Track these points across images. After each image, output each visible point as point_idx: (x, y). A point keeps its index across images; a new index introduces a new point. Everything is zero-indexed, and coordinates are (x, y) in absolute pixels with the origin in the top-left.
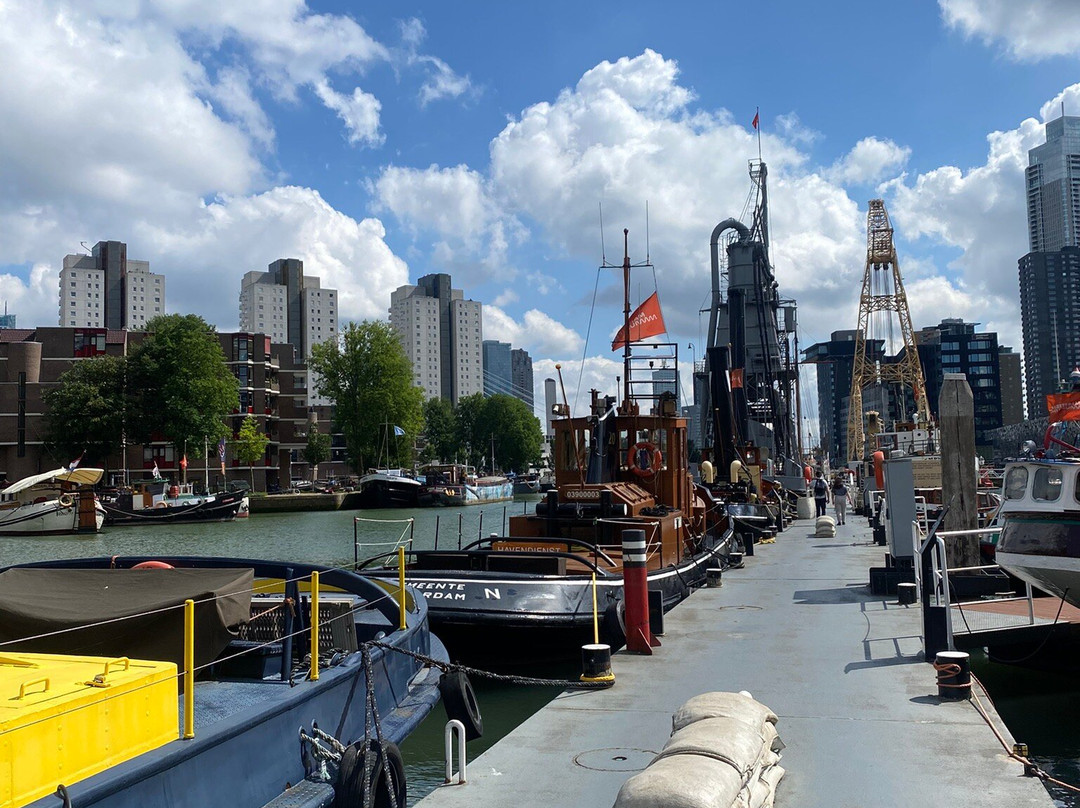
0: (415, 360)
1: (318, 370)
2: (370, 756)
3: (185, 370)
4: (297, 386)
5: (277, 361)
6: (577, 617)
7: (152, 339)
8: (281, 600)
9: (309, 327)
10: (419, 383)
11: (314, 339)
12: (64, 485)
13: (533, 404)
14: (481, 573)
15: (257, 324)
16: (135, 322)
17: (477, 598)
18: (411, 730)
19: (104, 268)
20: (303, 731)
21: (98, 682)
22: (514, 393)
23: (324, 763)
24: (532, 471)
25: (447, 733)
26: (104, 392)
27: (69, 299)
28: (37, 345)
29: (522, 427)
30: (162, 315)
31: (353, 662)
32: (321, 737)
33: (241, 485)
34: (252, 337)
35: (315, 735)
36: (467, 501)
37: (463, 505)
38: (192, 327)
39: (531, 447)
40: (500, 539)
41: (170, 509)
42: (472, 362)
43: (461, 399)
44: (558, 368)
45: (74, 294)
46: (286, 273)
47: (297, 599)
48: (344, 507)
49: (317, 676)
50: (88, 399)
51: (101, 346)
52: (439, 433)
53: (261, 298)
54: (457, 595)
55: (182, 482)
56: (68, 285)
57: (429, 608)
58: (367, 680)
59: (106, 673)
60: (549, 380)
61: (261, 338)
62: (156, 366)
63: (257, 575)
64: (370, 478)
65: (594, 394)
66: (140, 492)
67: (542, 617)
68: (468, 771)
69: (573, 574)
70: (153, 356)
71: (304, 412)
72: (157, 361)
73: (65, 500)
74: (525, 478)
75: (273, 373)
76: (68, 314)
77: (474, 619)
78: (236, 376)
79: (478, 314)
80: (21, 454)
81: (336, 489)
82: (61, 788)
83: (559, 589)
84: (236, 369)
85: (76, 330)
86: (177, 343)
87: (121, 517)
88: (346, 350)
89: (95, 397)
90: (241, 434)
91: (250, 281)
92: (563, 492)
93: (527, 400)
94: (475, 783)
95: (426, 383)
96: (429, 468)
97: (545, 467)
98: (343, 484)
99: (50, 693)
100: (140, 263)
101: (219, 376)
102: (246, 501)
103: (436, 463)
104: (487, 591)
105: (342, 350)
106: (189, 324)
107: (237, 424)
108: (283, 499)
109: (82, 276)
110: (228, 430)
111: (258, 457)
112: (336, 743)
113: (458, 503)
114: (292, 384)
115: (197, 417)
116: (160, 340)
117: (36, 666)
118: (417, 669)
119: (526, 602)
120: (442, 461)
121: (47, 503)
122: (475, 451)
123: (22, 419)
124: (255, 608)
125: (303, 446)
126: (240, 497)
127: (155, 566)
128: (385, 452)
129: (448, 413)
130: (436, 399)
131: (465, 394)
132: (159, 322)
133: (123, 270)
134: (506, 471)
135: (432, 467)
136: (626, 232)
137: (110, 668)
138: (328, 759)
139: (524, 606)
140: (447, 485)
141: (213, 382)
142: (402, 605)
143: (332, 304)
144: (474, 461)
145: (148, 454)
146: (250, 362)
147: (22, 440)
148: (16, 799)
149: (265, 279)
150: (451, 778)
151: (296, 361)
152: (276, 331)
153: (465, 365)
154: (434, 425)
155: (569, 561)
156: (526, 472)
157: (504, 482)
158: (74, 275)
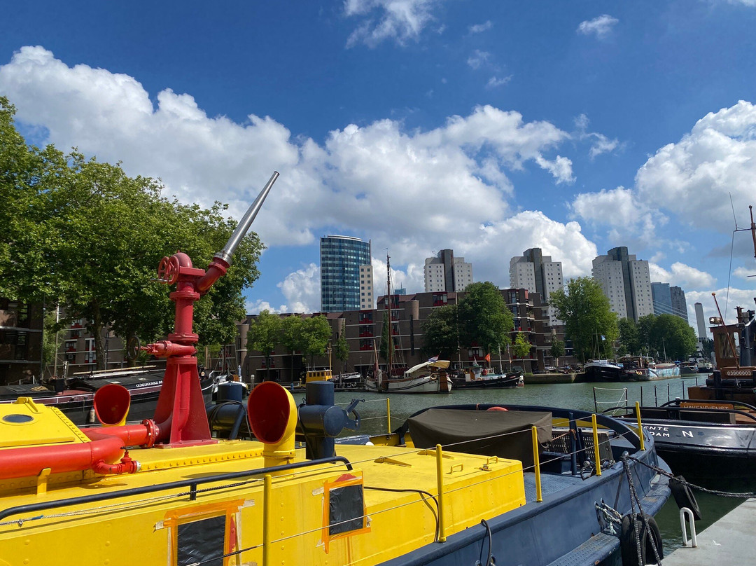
0: (610, 297)
1: (555, 306)
2: (638, 524)
3: (485, 309)
4: (544, 315)
5: (532, 302)
6: (749, 451)
7: (468, 295)
8: (568, 430)
9: (547, 283)
10: (613, 310)
11: (549, 290)
12: (433, 369)
13: (687, 318)
14: (678, 421)
15: (519, 282)
16: (460, 287)
17: (677, 436)
18: (658, 510)
19: (444, 263)
20: (597, 504)
21: (485, 468)
22: (674, 313)
23: (611, 524)
24: (692, 359)
25: (681, 516)
26: (448, 323)
27: (429, 279)
28: (417, 302)
29: (682, 333)
30: (471, 283)
31: (619, 467)
32: (607, 508)
33: (519, 369)
34: (518, 290)
35: (604, 507)
36: (650, 378)
37: (648, 380)
38: (488, 288)
39: (689, 345)
40: (682, 401)
41: (484, 381)
42: (645, 295)
43: (640, 318)
44: (713, 295)
45: (431, 276)
46: (533, 255)
47: (576, 429)
48: (576, 381)
49: (600, 473)
50: (441, 327)
51: (445, 301)
52: (628, 338)
53: (521, 270)
54: (664, 434)
55: (488, 368)
56: (428, 272)
57: (655, 442)
58: (628, 478)
59: (488, 464)
60: (697, 303)
61: (523, 291)
62: (471, 308)
63: (553, 416)
64: (590, 365)
65: (739, 309)
66: (468, 373)
67: (724, 450)
68: (698, 539)
69: (741, 424)
70: (469, 303)
71: (549, 329)
72: (472, 306)
73: (433, 376)
74: (687, 364)
75: (530, 309)
76: (429, 286)
77: (677, 449)
78: (511, 311)
79: (647, 267)
80: (413, 354)
81: (570, 371)
82: (483, 521)
83: (733, 433)
84: (511, 308)
85: (434, 293)
86: (481, 297)
87: (460, 385)
88: (570, 294)
89: (444, 326)
90: (516, 342)
91: (515, 262)
92: (724, 372)
93: (683, 316)
94: (704, 548)
95: (618, 310)
96: (625, 359)
97: (700, 357)
98: (574, 368)
99: (464, 472)
100: (459, 258)
101: (502, 311)
102: (522, 378)
103: (628, 356)
104: (684, 432)
105: (567, 294)
106: (487, 286)
107: (514, 337)
108: (541, 377)
109: (434, 267)
110: (509, 340)
111: (526, 354)
112: (617, 513)
113: (645, 379)
114: (540, 314)
115: (493, 334)
116: (472, 295)
117: (453, 458)
118: (654, 475)
119: (711, 440)
120: (632, 355)
121: (425, 378)
122: (652, 348)
123: (412, 337)
124: (554, 434)
125: (550, 348)
126: (519, 375)
127: (500, 409)
128: (597, 350)
129: (633, 327)
130: (624, 319)
131: (642, 315)
132: (471, 286)
133: (452, 263)
134: (673, 360)
135: (626, 358)
136: (750, 207)
137: (490, 461)
138: (614, 522)
139: (711, 443)
140: (636, 368)
141: (500, 316)
142: (641, 438)
143: (559, 270)
144: (652, 354)
145: (470, 353)
146: (518, 304)
147: (413, 347)
148: (455, 525)
149: (521, 260)
150: (687, 543)
151: (542, 302)
152: (531, 287)
153: (641, 298)
154: (625, 333)
155: (737, 415)
156: (687, 360)
157: (673, 366)
158: (430, 267)
